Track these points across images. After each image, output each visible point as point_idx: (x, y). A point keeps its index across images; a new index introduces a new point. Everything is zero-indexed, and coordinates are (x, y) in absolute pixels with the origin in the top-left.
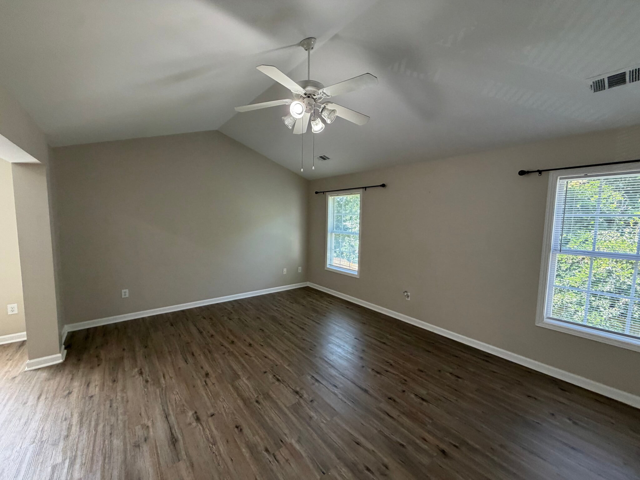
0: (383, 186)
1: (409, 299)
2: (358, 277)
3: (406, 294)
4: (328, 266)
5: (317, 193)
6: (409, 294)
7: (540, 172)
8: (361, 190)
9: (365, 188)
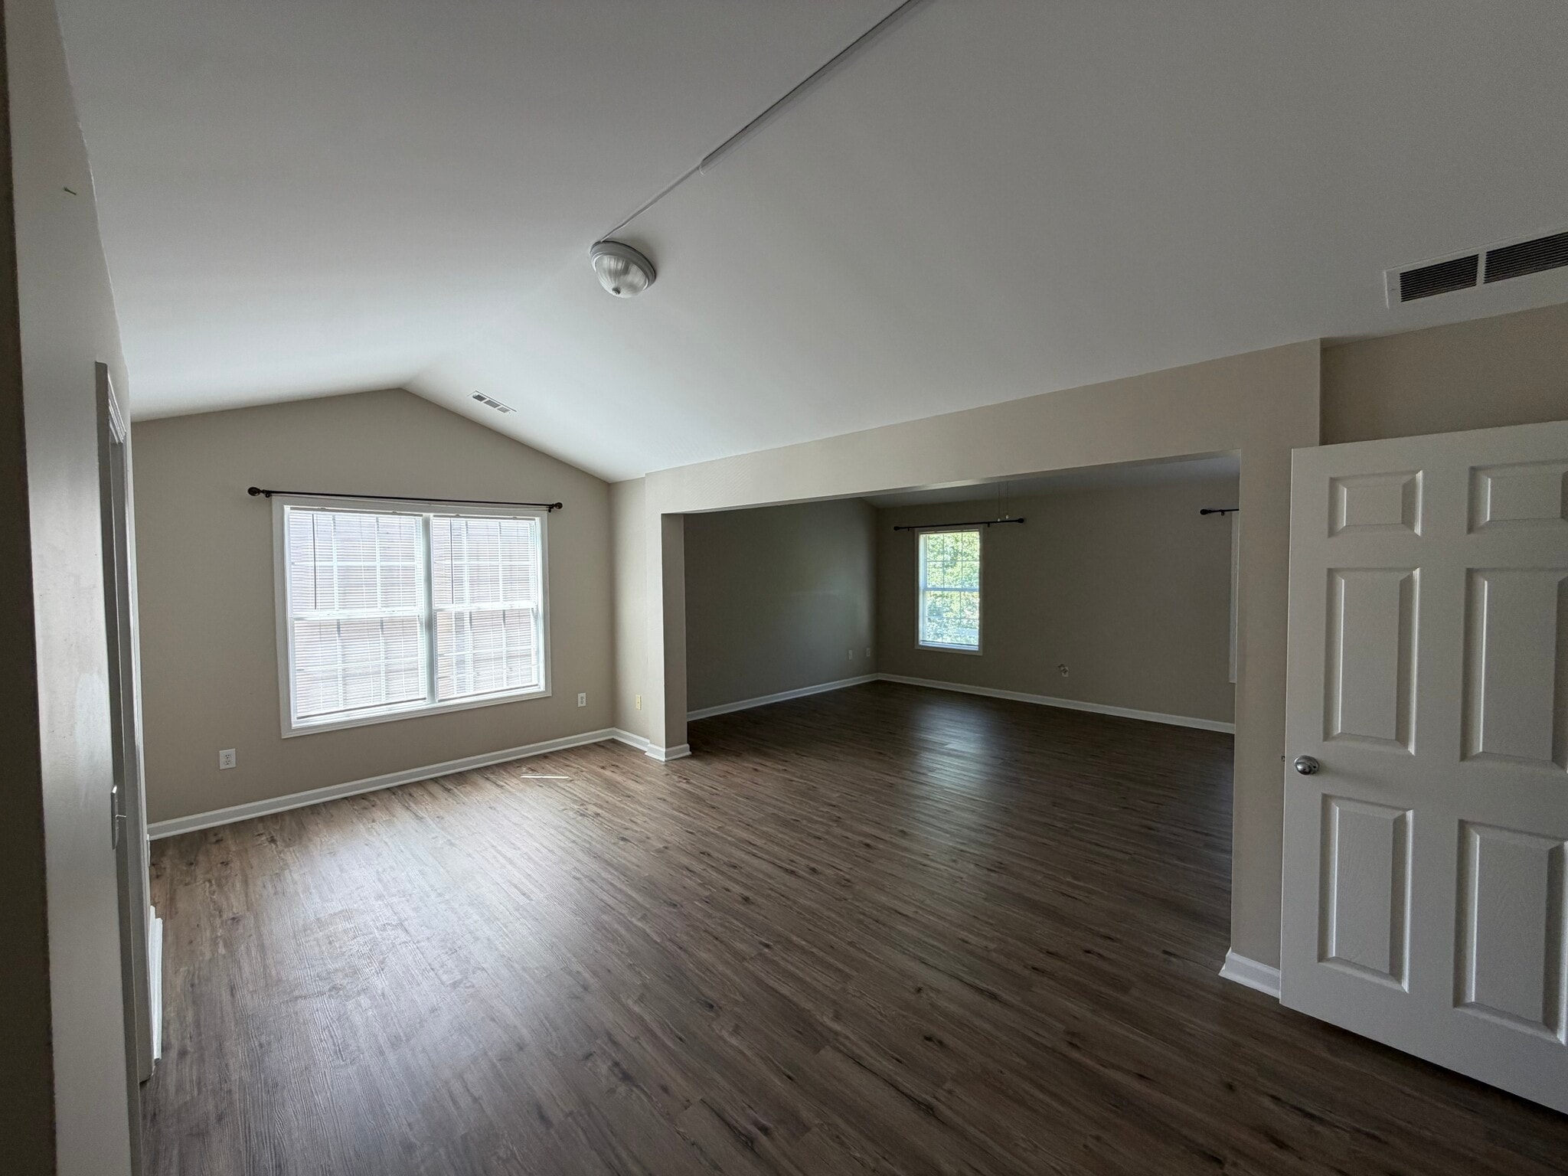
0: (1021, 521)
1: (1067, 675)
2: (981, 655)
3: (1062, 668)
4: (921, 643)
5: (896, 528)
6: (1067, 668)
7: (1223, 512)
8: (982, 526)
9: (988, 523)
